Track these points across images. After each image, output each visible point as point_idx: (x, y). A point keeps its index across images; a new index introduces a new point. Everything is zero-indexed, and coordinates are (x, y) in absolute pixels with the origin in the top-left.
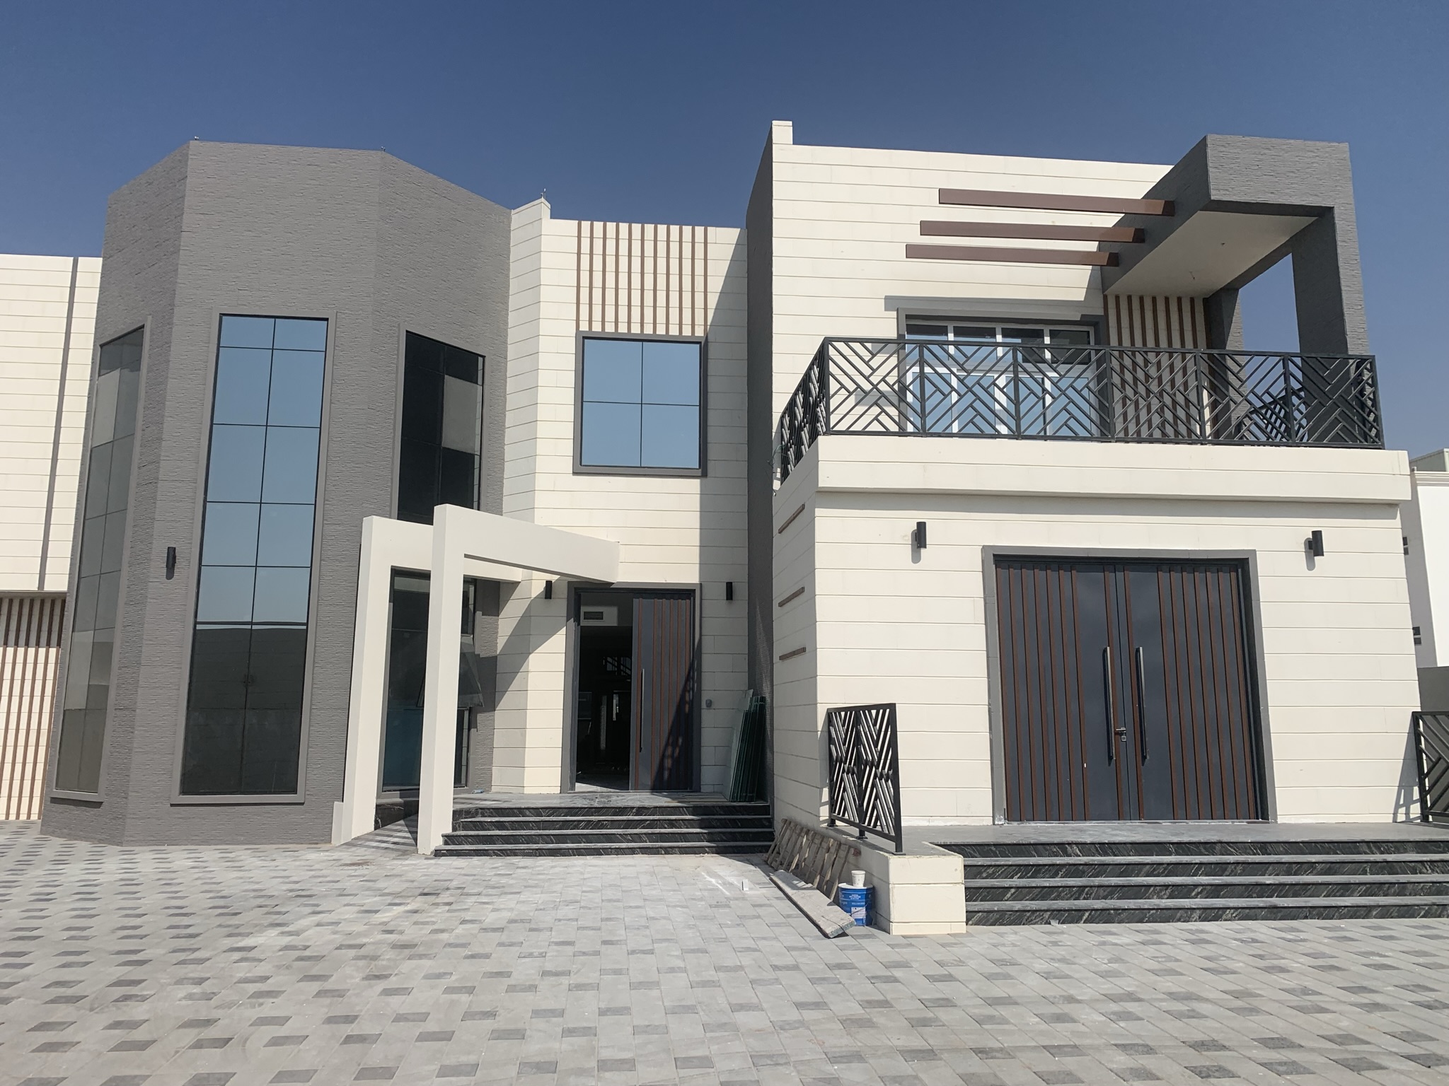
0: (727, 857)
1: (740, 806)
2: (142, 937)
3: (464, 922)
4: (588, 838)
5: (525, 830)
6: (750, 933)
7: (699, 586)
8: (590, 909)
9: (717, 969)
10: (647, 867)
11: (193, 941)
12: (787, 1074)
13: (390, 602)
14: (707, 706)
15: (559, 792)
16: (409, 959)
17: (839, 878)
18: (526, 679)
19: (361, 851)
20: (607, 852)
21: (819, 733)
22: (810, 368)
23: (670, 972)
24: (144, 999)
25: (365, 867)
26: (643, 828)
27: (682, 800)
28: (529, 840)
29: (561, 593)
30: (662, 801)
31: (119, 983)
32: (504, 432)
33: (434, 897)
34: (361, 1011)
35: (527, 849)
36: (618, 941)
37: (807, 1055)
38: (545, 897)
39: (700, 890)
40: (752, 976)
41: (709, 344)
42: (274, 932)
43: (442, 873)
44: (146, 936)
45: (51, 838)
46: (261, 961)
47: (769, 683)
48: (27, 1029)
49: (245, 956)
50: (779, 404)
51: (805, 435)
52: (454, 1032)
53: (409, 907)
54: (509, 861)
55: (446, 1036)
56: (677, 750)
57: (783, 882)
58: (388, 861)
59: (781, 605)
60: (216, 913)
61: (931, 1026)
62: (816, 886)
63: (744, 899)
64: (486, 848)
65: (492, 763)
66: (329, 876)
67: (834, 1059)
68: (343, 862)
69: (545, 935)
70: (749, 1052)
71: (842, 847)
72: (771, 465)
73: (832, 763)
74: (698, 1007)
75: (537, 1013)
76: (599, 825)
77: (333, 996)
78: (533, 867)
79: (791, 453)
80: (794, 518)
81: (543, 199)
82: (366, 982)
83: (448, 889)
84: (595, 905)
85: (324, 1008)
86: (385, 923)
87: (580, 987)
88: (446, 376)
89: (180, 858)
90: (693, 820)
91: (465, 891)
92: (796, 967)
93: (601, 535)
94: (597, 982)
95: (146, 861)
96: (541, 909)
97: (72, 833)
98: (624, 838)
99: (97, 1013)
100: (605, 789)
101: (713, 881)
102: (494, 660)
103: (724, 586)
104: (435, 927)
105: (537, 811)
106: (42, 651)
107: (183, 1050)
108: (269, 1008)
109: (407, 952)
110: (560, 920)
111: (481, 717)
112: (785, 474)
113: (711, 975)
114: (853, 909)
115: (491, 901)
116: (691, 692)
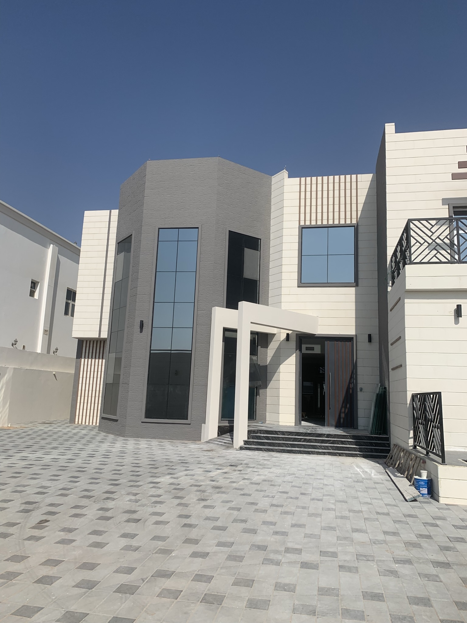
0: (368, 459)
1: (375, 437)
2: (120, 474)
3: (244, 479)
4: (304, 446)
5: (277, 441)
6: (369, 496)
7: (355, 336)
8: (299, 478)
9: (350, 511)
10: (330, 461)
11: (138, 478)
12: (372, 566)
13: (223, 342)
14: (360, 390)
15: (294, 425)
16: (218, 493)
17: (415, 473)
18: (279, 375)
19: (211, 445)
20: (313, 453)
21: (408, 405)
22: (403, 234)
23: (328, 510)
24: (114, 499)
25: (211, 452)
26: (330, 443)
27: (348, 432)
28: (279, 445)
29: (293, 339)
30: (339, 432)
31: (107, 492)
32: (269, 270)
33: (235, 467)
34: (193, 513)
35: (278, 449)
36: (308, 493)
37: (384, 557)
38: (281, 471)
39: (351, 473)
40: (366, 516)
41: (359, 226)
42: (168, 477)
43: (241, 457)
44: (122, 474)
45: (102, 433)
46: (160, 488)
47: (388, 381)
48: (70, 507)
49: (155, 486)
50: (390, 251)
51: (401, 265)
52: (228, 527)
53: (224, 471)
54: (270, 454)
55: (224, 529)
56: (347, 410)
57: (391, 473)
58: (221, 450)
59: (392, 344)
60: (149, 467)
61: (451, 551)
62: (405, 476)
63: (370, 479)
64: (261, 447)
65: (266, 411)
66: (196, 455)
67: (397, 561)
68: (203, 449)
69: (276, 488)
70: (356, 553)
71: (418, 459)
72: (386, 280)
73: (415, 419)
74: (337, 529)
75: (264, 523)
76: (309, 441)
77: (184, 506)
78: (279, 457)
79: (396, 274)
80: (396, 304)
81: (285, 170)
82: (198, 501)
83: (242, 464)
84: (302, 476)
85: (179, 511)
86: (212, 477)
87: (286, 513)
88: (245, 248)
89: (143, 443)
90: (352, 441)
91: (249, 465)
92: (388, 514)
93: (310, 313)
94: (294, 511)
95: (131, 444)
96: (278, 476)
97: (109, 431)
98: (321, 447)
99: (96, 503)
100: (315, 425)
101: (358, 470)
102: (266, 367)
103: (367, 336)
104: (231, 480)
105: (283, 433)
106: (100, 360)
107: (122, 522)
108: (158, 509)
109: (218, 490)
110: (284, 482)
111: (261, 391)
112: (393, 283)
113: (346, 513)
114: (421, 489)
115: (258, 471)
116: (353, 384)
